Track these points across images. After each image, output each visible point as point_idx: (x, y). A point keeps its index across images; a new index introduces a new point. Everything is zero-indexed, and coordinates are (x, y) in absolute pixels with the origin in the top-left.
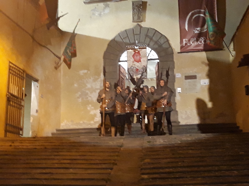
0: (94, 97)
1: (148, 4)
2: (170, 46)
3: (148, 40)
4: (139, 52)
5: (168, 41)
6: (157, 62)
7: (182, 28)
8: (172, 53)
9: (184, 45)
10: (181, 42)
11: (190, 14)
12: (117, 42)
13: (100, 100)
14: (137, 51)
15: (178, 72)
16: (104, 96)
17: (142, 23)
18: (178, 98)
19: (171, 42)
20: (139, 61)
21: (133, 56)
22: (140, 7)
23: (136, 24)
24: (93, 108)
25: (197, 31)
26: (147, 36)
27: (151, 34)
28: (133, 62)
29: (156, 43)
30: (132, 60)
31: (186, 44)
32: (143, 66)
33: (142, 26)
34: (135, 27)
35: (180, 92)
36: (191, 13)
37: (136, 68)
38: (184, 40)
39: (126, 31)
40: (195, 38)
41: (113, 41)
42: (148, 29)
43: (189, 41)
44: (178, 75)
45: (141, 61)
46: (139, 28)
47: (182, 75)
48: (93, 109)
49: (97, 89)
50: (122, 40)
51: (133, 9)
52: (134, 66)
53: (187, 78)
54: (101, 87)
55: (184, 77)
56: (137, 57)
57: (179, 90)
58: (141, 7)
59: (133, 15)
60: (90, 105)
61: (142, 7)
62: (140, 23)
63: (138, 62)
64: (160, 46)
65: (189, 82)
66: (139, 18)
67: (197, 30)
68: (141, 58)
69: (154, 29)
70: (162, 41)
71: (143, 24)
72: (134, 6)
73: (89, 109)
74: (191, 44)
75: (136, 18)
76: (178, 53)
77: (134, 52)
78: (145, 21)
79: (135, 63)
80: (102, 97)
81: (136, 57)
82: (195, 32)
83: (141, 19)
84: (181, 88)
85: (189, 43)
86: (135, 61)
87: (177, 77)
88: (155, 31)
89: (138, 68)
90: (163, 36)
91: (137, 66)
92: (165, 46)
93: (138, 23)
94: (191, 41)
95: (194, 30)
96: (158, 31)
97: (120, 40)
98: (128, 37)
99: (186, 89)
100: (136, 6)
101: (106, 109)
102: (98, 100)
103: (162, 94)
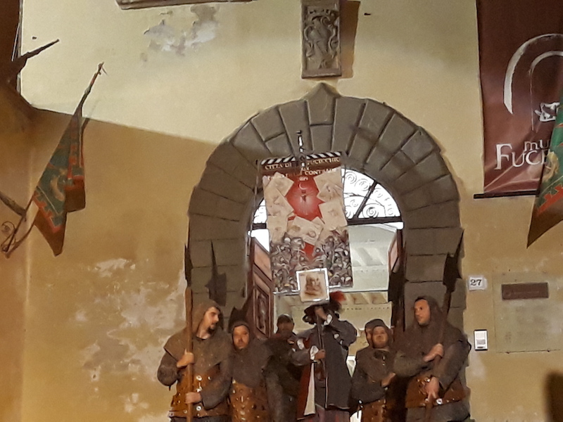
0: (150, 360)
1: (361, 11)
2: (445, 170)
3: (360, 147)
4: (310, 182)
5: (437, 149)
6: (395, 231)
7: (492, 100)
8: (454, 197)
9: (499, 167)
10: (488, 153)
11: (521, 50)
12: (241, 151)
13: (171, 373)
14: (302, 179)
15: (477, 272)
16: (188, 357)
17: (340, 80)
18: (475, 372)
19: (448, 155)
20: (315, 213)
21: (290, 196)
22: (332, 22)
23: (315, 84)
24: (145, 406)
25: (548, 115)
26: (356, 130)
27: (371, 125)
28: (292, 218)
29: (392, 156)
30: (287, 209)
31: (506, 163)
32: (331, 234)
33: (340, 93)
34: (314, 96)
35: (485, 346)
36: (524, 45)
37: (302, 242)
38: (499, 147)
39: (277, 108)
40: (541, 141)
41: (228, 147)
42: (363, 105)
43: (519, 150)
44: (476, 282)
45: (320, 216)
46: (327, 100)
47: (492, 280)
48: (145, 412)
49: (163, 332)
50: (261, 146)
51: (307, 28)
52: (296, 235)
53: (511, 292)
54: (177, 323)
55: (499, 290)
56: (304, 198)
57: (479, 338)
58: (337, 23)
59: (305, 51)
60: (135, 396)
61: (341, 22)
62: (329, 83)
63: (310, 217)
64: (409, 169)
65: (518, 310)
66: (328, 64)
67: (548, 110)
68: (322, 202)
69: (384, 105)
70: (415, 150)
71: (343, 87)
72: (310, 19)
73: (129, 408)
74: (527, 165)
76: (476, 196)
77: (292, 182)
78: (350, 75)
79: (299, 221)
80: (179, 365)
81: (301, 198)
82: (542, 119)
83: (336, 64)
84: (486, 332)
85: (516, 159)
86: (298, 213)
87: (472, 287)
88: (388, 112)
89: (311, 241)
90: (418, 132)
91: (308, 234)
92: (427, 170)
93: (324, 81)
94: (527, 152)
95: (537, 112)
96: (398, 110)
97: (256, 145)
98: (284, 132)
99: (508, 336)
100: (318, 17)
101: (198, 412)
102: (161, 375)
103: (424, 354)
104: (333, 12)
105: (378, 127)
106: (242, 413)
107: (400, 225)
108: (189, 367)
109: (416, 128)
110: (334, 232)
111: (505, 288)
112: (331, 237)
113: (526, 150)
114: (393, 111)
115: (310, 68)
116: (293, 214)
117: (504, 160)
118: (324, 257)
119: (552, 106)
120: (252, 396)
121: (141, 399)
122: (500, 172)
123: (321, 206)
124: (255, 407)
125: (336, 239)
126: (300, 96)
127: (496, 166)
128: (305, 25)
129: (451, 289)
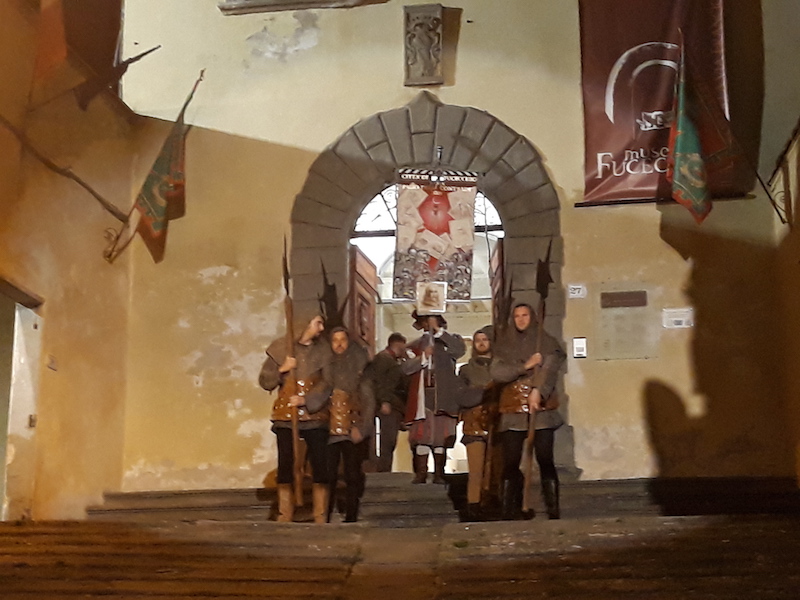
0: (252, 365)
1: (464, 19)
2: (547, 180)
3: (462, 155)
4: (444, 196)
5: (538, 158)
6: (496, 239)
7: (594, 109)
8: (555, 207)
9: (600, 176)
10: (589, 162)
11: (623, 59)
12: (340, 157)
13: (273, 378)
14: (436, 193)
15: (577, 280)
16: (290, 363)
17: (442, 88)
18: (574, 380)
19: (549, 164)
20: (443, 229)
21: (422, 208)
22: (433, 30)
23: (416, 92)
24: (248, 411)
25: (649, 124)
26: (458, 138)
27: (473, 134)
28: (421, 231)
29: (493, 165)
30: (417, 221)
31: (607, 172)
32: (457, 251)
33: (443, 101)
34: (416, 104)
35: (584, 354)
36: (626, 54)
37: (428, 255)
38: (600, 156)
39: (379, 116)
40: (642, 150)
41: (331, 155)
42: (465, 113)
43: (619, 159)
44: (576, 291)
45: (449, 232)
46: (429, 106)
47: (591, 287)
48: (248, 417)
49: (263, 339)
50: (363, 154)
51: (409, 36)
52: (423, 248)
53: (611, 300)
54: (279, 329)
55: (598, 299)
56: (436, 213)
57: (578, 346)
58: (439, 30)
59: (407, 58)
60: (238, 402)
61: (443, 30)
62: (431, 91)
63: (438, 232)
64: (510, 177)
65: (618, 317)
66: (430, 70)
67: (649, 119)
68: (452, 219)
69: (486, 114)
70: (516, 158)
71: (445, 95)
72: (412, 26)
73: (232, 414)
74: (627, 173)
75: (418, 69)
76: (577, 205)
77: (426, 195)
78: (452, 83)
79: (428, 235)
80: (282, 370)
81: (433, 213)
82: (643, 128)
83: (438, 73)
84: (584, 340)
85: (617, 167)
86: (428, 226)
87: (571, 296)
88: (491, 120)
89: (436, 256)
90: (519, 141)
91: (434, 248)
92: (528, 178)
93: (426, 89)
94: (628, 161)
95: (638, 121)
96: (500, 119)
97: (358, 153)
98: (387, 140)
99: (607, 344)
100: (420, 25)
101: (301, 416)
102: (263, 380)
103: (523, 362)
104: (436, 19)
105: (480, 136)
106: (339, 418)
107: (501, 234)
108: (292, 373)
109: (517, 136)
110: (459, 249)
111: (604, 296)
112: (456, 254)
113: (626, 159)
114: (495, 120)
115: (412, 75)
116: (423, 227)
117: (605, 168)
118: (445, 272)
119: (653, 115)
120: (348, 401)
121: (244, 405)
122: (601, 180)
123: (451, 223)
124: (351, 412)
125: (460, 256)
126: (401, 104)
127: (597, 175)
128: (407, 32)
129: (544, 295)
